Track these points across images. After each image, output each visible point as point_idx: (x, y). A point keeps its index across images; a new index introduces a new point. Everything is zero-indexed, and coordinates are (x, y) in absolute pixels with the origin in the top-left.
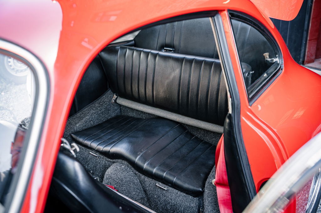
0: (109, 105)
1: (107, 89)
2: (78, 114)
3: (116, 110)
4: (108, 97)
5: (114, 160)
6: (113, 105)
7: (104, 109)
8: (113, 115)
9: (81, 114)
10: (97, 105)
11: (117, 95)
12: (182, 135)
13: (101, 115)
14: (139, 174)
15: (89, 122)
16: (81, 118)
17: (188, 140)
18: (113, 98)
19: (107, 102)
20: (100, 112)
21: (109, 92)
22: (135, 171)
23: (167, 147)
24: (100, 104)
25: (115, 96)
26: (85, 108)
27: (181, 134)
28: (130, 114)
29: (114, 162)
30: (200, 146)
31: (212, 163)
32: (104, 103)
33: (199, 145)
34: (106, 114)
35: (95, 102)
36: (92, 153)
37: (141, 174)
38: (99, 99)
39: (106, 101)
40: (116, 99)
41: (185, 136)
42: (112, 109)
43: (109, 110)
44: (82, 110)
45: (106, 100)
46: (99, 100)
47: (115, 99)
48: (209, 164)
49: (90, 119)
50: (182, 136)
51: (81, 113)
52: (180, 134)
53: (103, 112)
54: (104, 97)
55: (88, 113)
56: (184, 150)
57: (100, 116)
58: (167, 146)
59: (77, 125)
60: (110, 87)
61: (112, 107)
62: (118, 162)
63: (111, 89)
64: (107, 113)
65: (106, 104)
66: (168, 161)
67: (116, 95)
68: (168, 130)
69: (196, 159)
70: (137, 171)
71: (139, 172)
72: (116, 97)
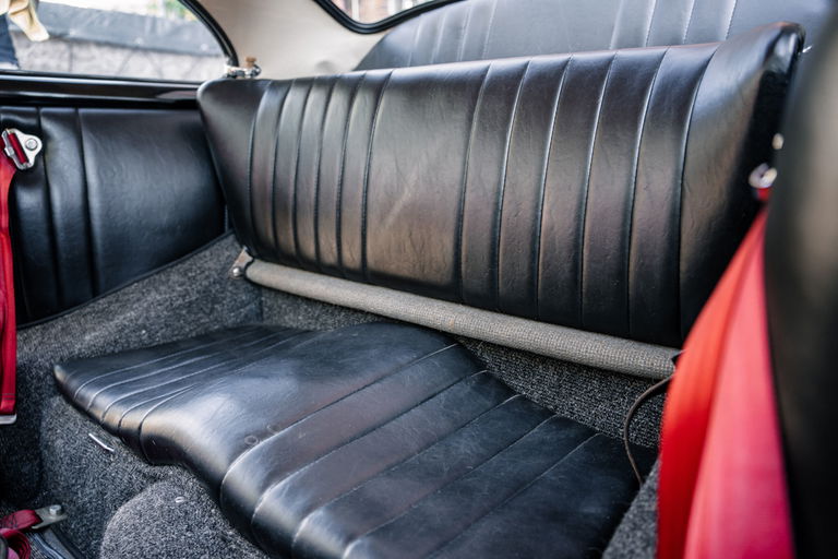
0: (220, 284)
1: (222, 231)
2: (102, 303)
3: (244, 305)
4: (219, 256)
5: (157, 470)
6: (233, 284)
7: (198, 292)
8: (231, 320)
9: (110, 303)
10: (175, 277)
11: (254, 253)
12: (463, 383)
13: (184, 312)
14: (239, 540)
15: (131, 332)
16: (106, 315)
17: (489, 404)
18: (237, 262)
19: (213, 273)
20: (180, 301)
21: (225, 241)
22: (222, 524)
23: (387, 426)
24: (186, 274)
25: (244, 257)
26: (132, 284)
27: (460, 380)
28: (286, 318)
29: (154, 479)
30: (537, 433)
31: (599, 510)
32: (203, 272)
33: (536, 430)
34: (204, 312)
35: (172, 267)
36: (99, 437)
37: (246, 544)
38: (188, 259)
39: (209, 269)
40: (249, 264)
41: (473, 388)
42: (228, 300)
43: (215, 301)
44: (120, 290)
45: (211, 264)
46: (187, 265)
47: (243, 265)
48: (586, 516)
49: (140, 322)
50: (464, 389)
51: (111, 298)
52: (456, 379)
53: (191, 303)
54: (205, 256)
55: (138, 300)
56: (465, 446)
57: (181, 315)
58: (388, 421)
59: (87, 338)
60: (231, 226)
61: (231, 292)
62: (166, 477)
63: (234, 232)
64: (207, 311)
65: (207, 277)
66: (382, 489)
67: (250, 253)
68: (404, 359)
69: (519, 486)
70: (233, 526)
71: (241, 532)
72: (249, 259)
